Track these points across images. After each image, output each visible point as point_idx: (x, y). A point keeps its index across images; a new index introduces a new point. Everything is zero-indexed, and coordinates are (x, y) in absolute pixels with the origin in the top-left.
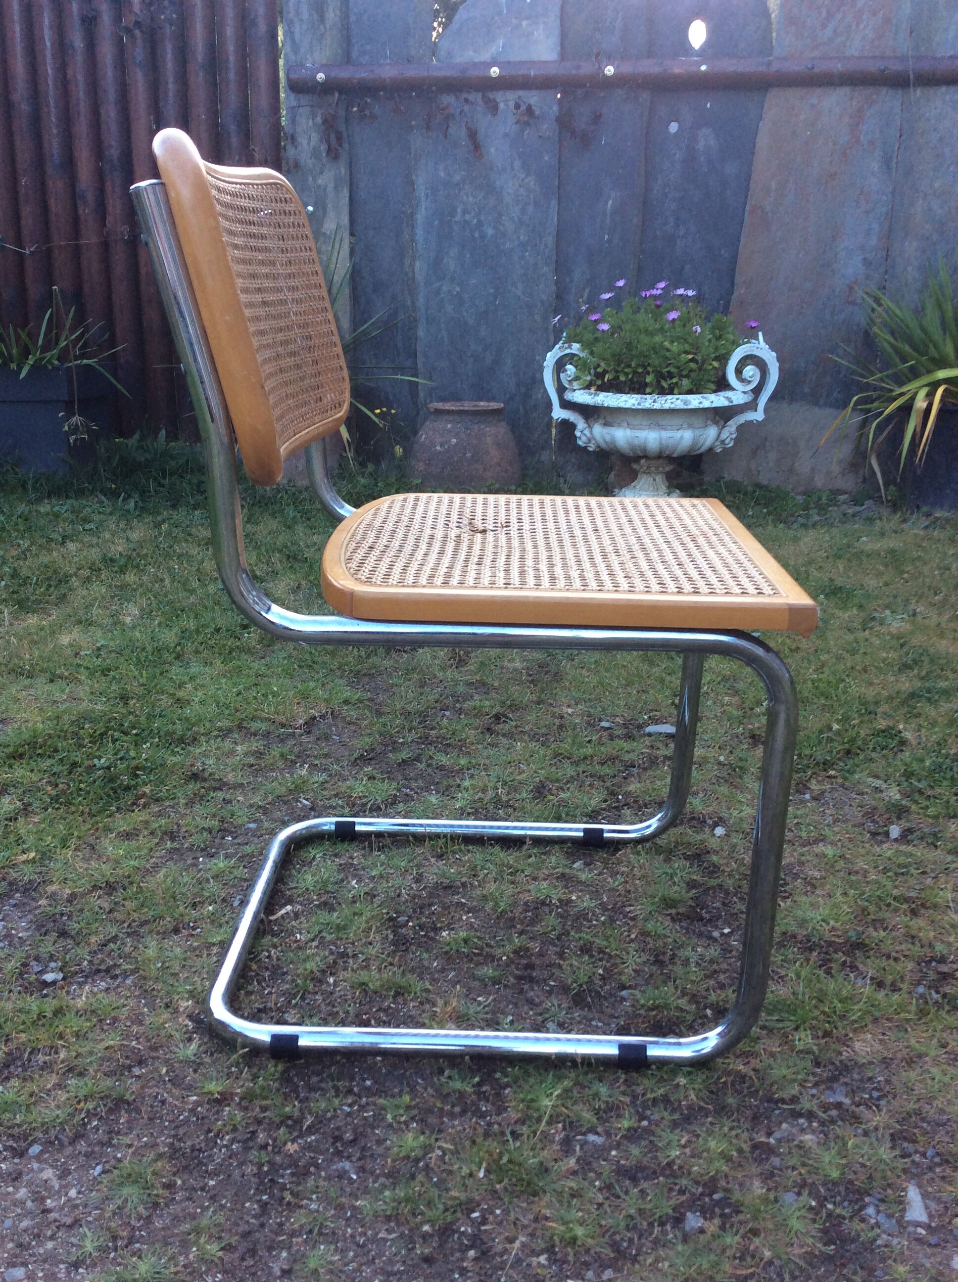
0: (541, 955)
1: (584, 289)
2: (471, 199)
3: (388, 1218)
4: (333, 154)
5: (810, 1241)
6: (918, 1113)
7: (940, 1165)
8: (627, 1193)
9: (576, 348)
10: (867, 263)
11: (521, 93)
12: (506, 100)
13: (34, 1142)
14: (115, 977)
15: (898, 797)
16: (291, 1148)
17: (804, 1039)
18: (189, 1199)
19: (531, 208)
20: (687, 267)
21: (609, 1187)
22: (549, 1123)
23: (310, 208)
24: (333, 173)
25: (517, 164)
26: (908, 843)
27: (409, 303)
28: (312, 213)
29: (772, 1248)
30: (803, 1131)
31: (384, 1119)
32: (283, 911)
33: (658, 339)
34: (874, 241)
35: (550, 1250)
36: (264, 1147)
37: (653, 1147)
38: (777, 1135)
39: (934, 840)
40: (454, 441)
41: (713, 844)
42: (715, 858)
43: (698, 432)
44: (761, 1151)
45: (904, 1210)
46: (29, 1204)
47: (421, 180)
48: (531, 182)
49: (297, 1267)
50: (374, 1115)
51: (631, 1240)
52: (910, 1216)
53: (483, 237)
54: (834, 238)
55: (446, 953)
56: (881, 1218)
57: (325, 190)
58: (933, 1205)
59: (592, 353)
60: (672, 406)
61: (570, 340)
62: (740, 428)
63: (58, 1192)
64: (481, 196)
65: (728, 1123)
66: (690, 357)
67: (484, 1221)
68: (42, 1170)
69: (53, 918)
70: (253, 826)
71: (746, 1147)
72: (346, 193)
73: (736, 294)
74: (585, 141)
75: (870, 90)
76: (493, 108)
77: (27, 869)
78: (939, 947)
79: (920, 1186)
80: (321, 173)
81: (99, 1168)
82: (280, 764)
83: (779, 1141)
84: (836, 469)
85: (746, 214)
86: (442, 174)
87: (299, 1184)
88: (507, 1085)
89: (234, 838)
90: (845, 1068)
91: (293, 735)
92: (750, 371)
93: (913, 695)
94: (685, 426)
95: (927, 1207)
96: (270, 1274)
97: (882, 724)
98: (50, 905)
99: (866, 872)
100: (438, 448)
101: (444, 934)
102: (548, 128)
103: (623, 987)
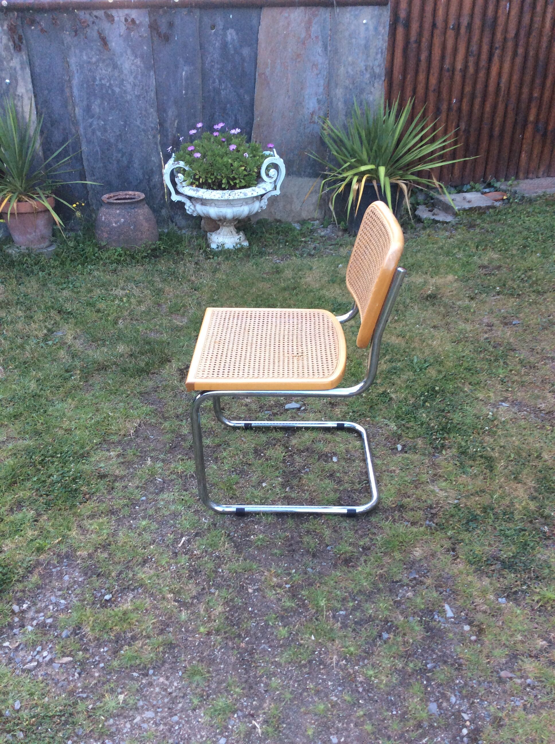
0: (292, 537)
1: (175, 121)
2: (104, 71)
3: (290, 663)
4: (18, 48)
5: (422, 633)
6: (440, 575)
7: (451, 594)
8: (361, 630)
9: (182, 164)
10: (319, 101)
11: (126, 11)
12: (119, 15)
13: (148, 669)
14: (133, 590)
15: (395, 428)
16: (243, 645)
17: (397, 555)
18: (219, 675)
19: (139, 77)
20: (228, 105)
21: (354, 630)
22: (326, 612)
23: (8, 81)
24: (18, 59)
25: (129, 52)
26: (406, 452)
27: (74, 131)
28: (10, 84)
29: (412, 638)
30: (407, 592)
31: (269, 625)
32: (182, 541)
33: (225, 159)
34: (321, 89)
35: (345, 658)
36: (233, 648)
37: (363, 611)
38: (400, 595)
39: (414, 449)
40: (122, 220)
41: (336, 467)
42: (338, 475)
43: (250, 206)
44: (397, 604)
45: (446, 614)
46: (163, 693)
47: (73, 61)
48: (138, 61)
49: (269, 688)
50: (265, 624)
51: (369, 648)
52: (448, 616)
53: (113, 91)
54: (302, 89)
55: (258, 546)
56: (440, 618)
57: (15, 69)
58: (454, 610)
59: (191, 167)
60: (239, 197)
61: (177, 160)
62: (268, 199)
63: (170, 685)
64: (110, 70)
65: (383, 595)
66: (243, 168)
67: (320, 654)
68: (159, 679)
69: (89, 568)
70: (144, 498)
71: (392, 603)
72: (28, 71)
73: (255, 121)
74: (166, 38)
75: (314, 9)
76: (110, 19)
77: (62, 547)
78: (429, 502)
79: (448, 604)
80: (12, 59)
81: (180, 673)
82: (136, 460)
83: (401, 598)
84: (312, 208)
85: (257, 77)
86: (85, 58)
87: (252, 658)
88: (305, 600)
89: (139, 507)
90: (413, 563)
91: (131, 440)
92: (273, 172)
93: (389, 372)
94: (244, 203)
95: (452, 611)
96: (261, 693)
97: (381, 390)
98: (84, 562)
99: (394, 471)
100: (114, 225)
101: (252, 537)
102: (144, 31)
103: (327, 546)
